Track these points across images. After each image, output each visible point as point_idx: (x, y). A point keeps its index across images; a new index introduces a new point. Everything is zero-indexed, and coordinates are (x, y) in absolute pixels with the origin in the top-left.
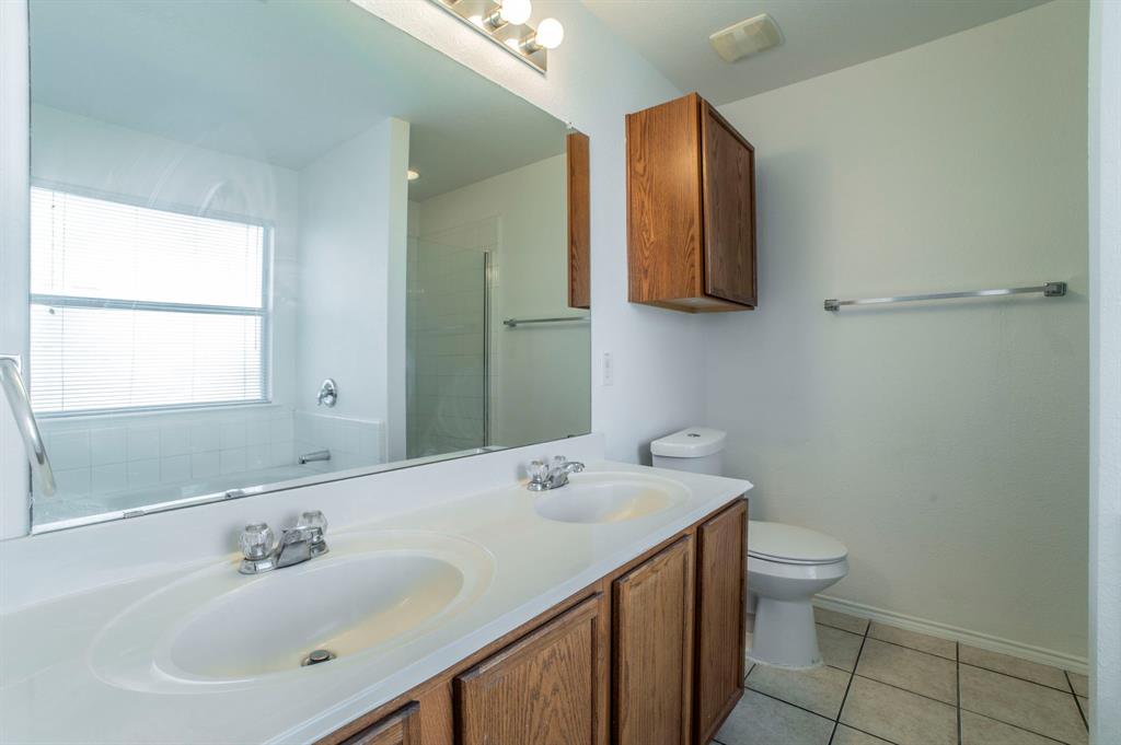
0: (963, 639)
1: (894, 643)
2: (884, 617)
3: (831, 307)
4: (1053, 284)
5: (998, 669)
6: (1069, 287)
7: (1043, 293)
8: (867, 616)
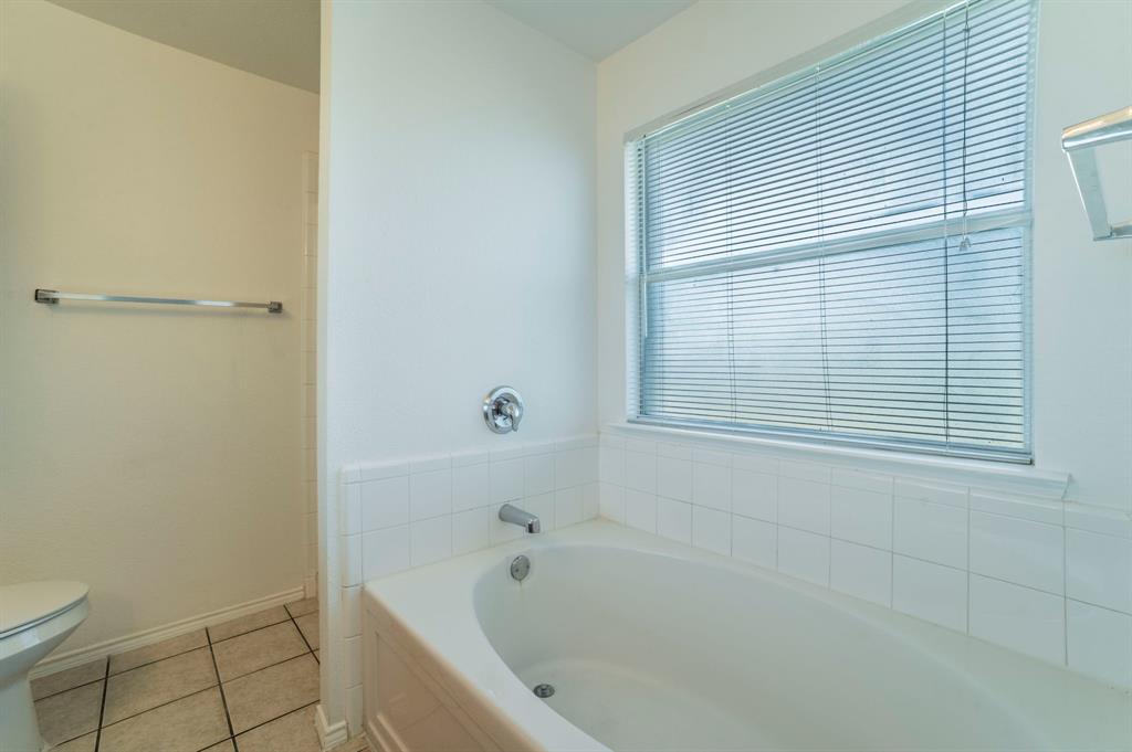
0: (211, 622)
1: (143, 663)
2: (124, 645)
3: (42, 298)
4: (275, 303)
5: (243, 631)
6: (284, 307)
7: (266, 310)
8: (103, 654)
